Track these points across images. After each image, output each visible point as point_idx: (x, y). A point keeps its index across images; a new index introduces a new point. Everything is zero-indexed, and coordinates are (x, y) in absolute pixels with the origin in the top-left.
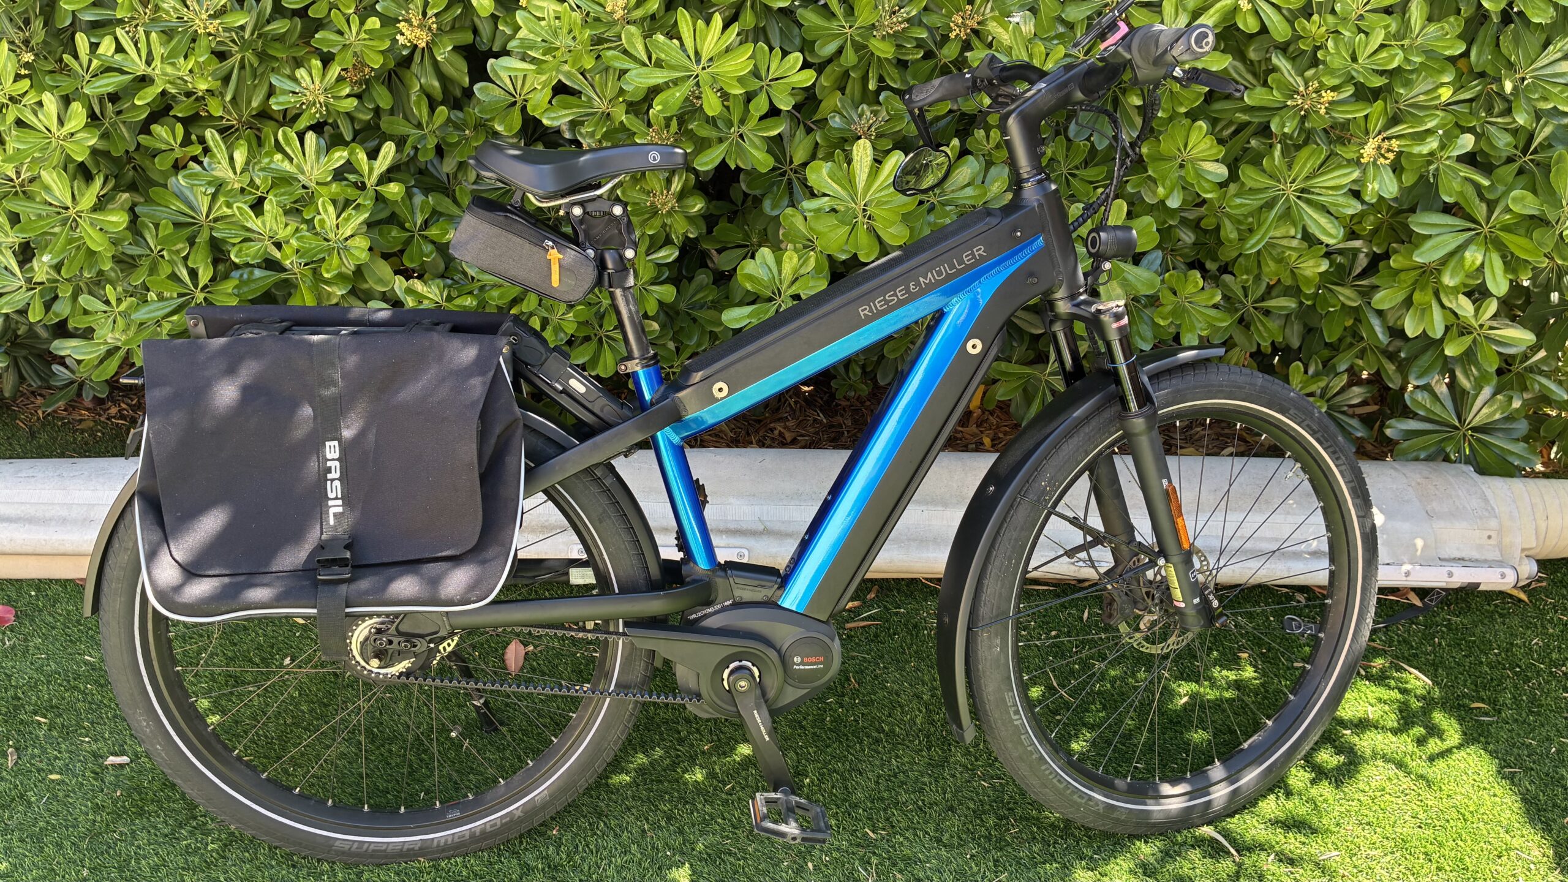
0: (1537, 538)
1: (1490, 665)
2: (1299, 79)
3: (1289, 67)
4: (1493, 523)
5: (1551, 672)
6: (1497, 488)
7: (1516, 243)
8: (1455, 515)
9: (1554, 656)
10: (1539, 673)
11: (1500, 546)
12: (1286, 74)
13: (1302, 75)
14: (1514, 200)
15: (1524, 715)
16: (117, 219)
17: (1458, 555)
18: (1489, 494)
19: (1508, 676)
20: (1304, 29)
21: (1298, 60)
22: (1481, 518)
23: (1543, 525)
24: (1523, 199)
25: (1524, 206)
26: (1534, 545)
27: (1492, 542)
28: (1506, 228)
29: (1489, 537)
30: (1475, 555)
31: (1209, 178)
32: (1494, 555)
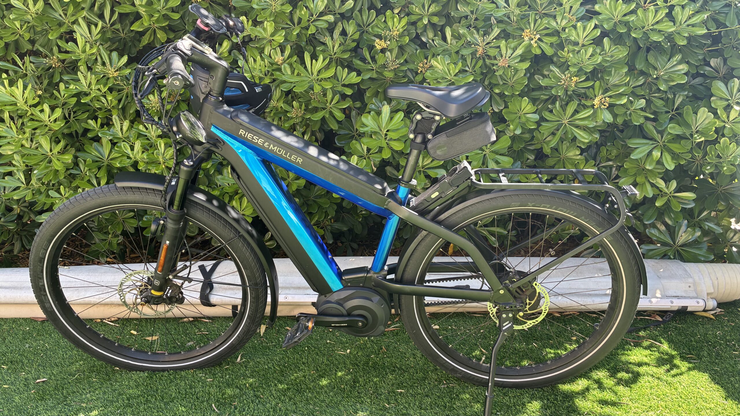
0: (714, 288)
1: (697, 342)
2: (562, 75)
3: (558, 70)
4: (690, 280)
5: (727, 344)
6: (691, 267)
7: (675, 147)
8: (671, 277)
9: (728, 338)
10: (721, 344)
11: (695, 290)
12: (557, 73)
13: (564, 73)
14: (670, 128)
15: (714, 360)
16: (68, 158)
17: (675, 295)
18: (687, 268)
19: (705, 346)
20: (561, 54)
21: (561, 67)
22: (684, 278)
23: (716, 282)
24: (674, 128)
25: (675, 131)
26: (713, 291)
27: (691, 289)
28: (669, 142)
29: (690, 287)
30: (684, 294)
31: (532, 120)
32: (694, 295)
